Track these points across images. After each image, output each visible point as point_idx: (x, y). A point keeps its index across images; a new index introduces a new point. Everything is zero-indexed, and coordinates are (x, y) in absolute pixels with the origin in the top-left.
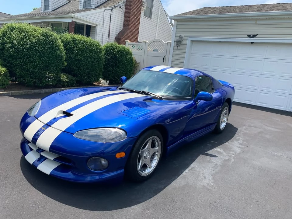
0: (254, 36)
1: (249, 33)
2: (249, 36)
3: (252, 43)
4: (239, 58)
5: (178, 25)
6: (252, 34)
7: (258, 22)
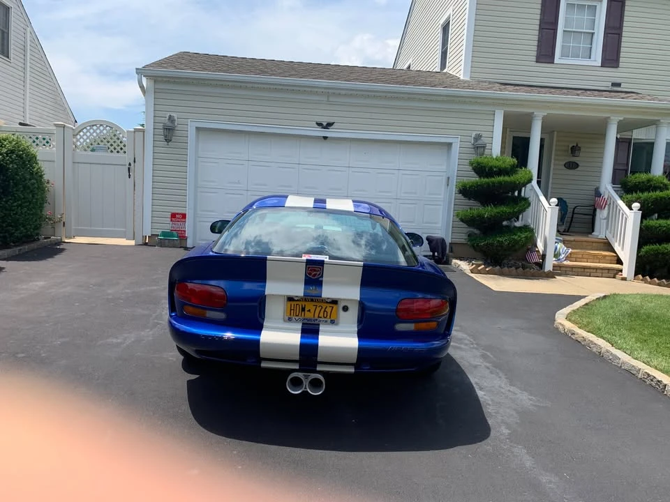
0: (329, 125)
1: (320, 120)
2: (319, 124)
3: (325, 138)
4: (306, 166)
5: (157, 91)
6: (325, 121)
7: (331, 99)
